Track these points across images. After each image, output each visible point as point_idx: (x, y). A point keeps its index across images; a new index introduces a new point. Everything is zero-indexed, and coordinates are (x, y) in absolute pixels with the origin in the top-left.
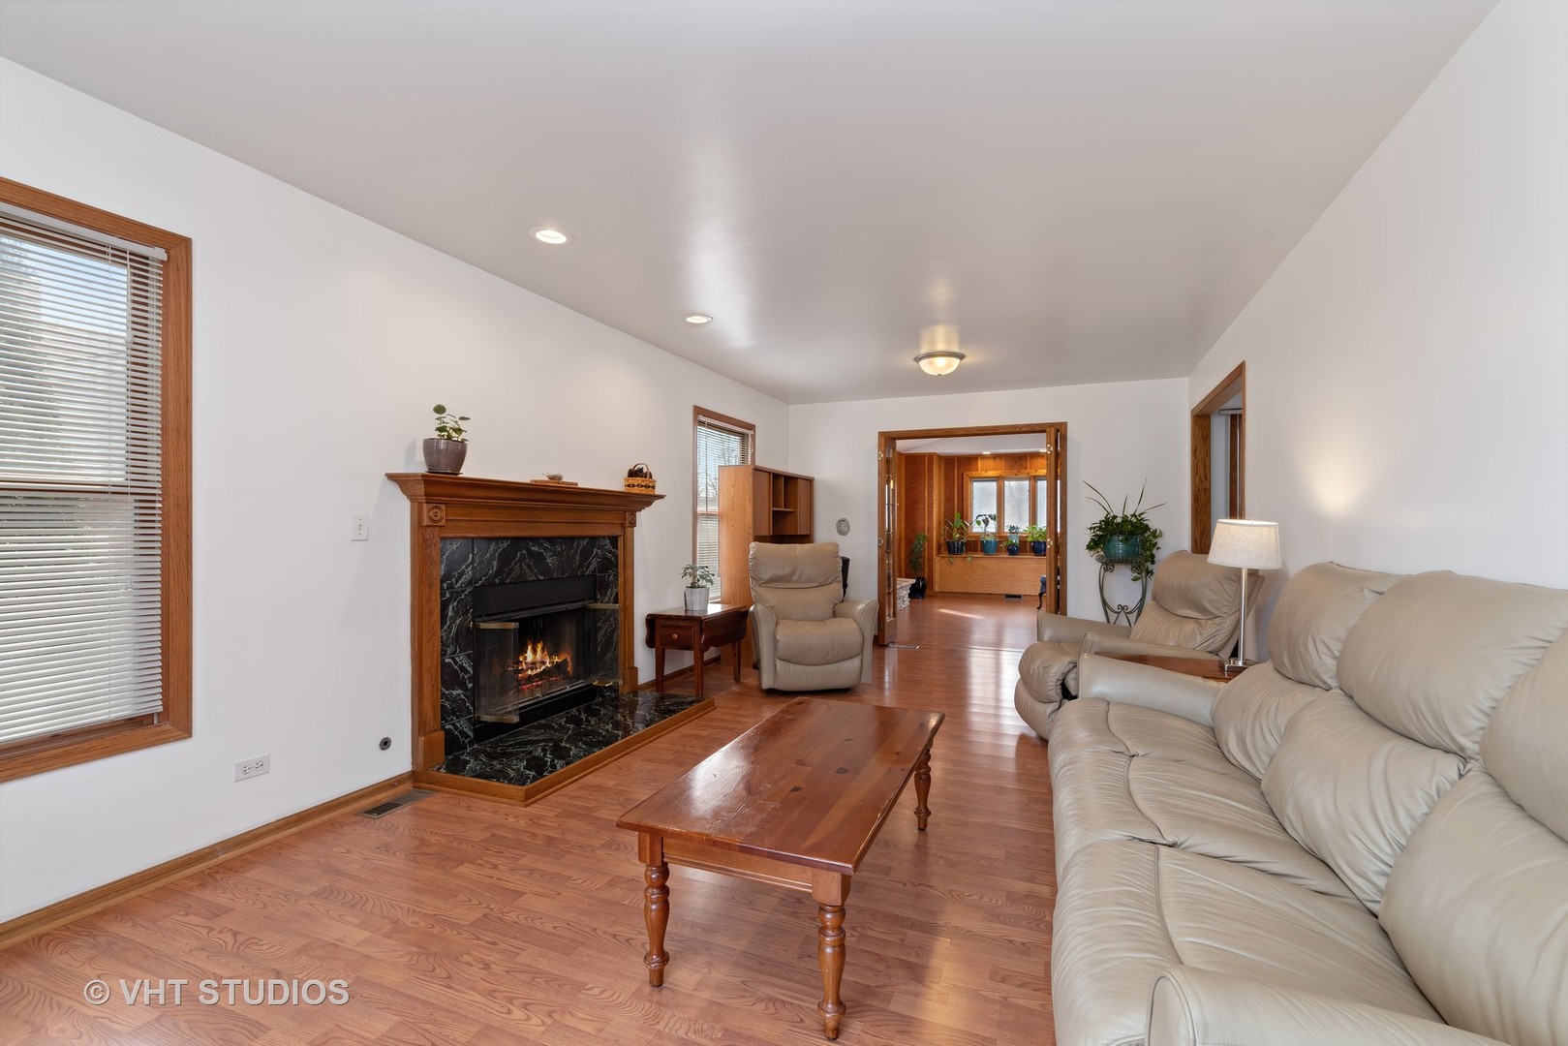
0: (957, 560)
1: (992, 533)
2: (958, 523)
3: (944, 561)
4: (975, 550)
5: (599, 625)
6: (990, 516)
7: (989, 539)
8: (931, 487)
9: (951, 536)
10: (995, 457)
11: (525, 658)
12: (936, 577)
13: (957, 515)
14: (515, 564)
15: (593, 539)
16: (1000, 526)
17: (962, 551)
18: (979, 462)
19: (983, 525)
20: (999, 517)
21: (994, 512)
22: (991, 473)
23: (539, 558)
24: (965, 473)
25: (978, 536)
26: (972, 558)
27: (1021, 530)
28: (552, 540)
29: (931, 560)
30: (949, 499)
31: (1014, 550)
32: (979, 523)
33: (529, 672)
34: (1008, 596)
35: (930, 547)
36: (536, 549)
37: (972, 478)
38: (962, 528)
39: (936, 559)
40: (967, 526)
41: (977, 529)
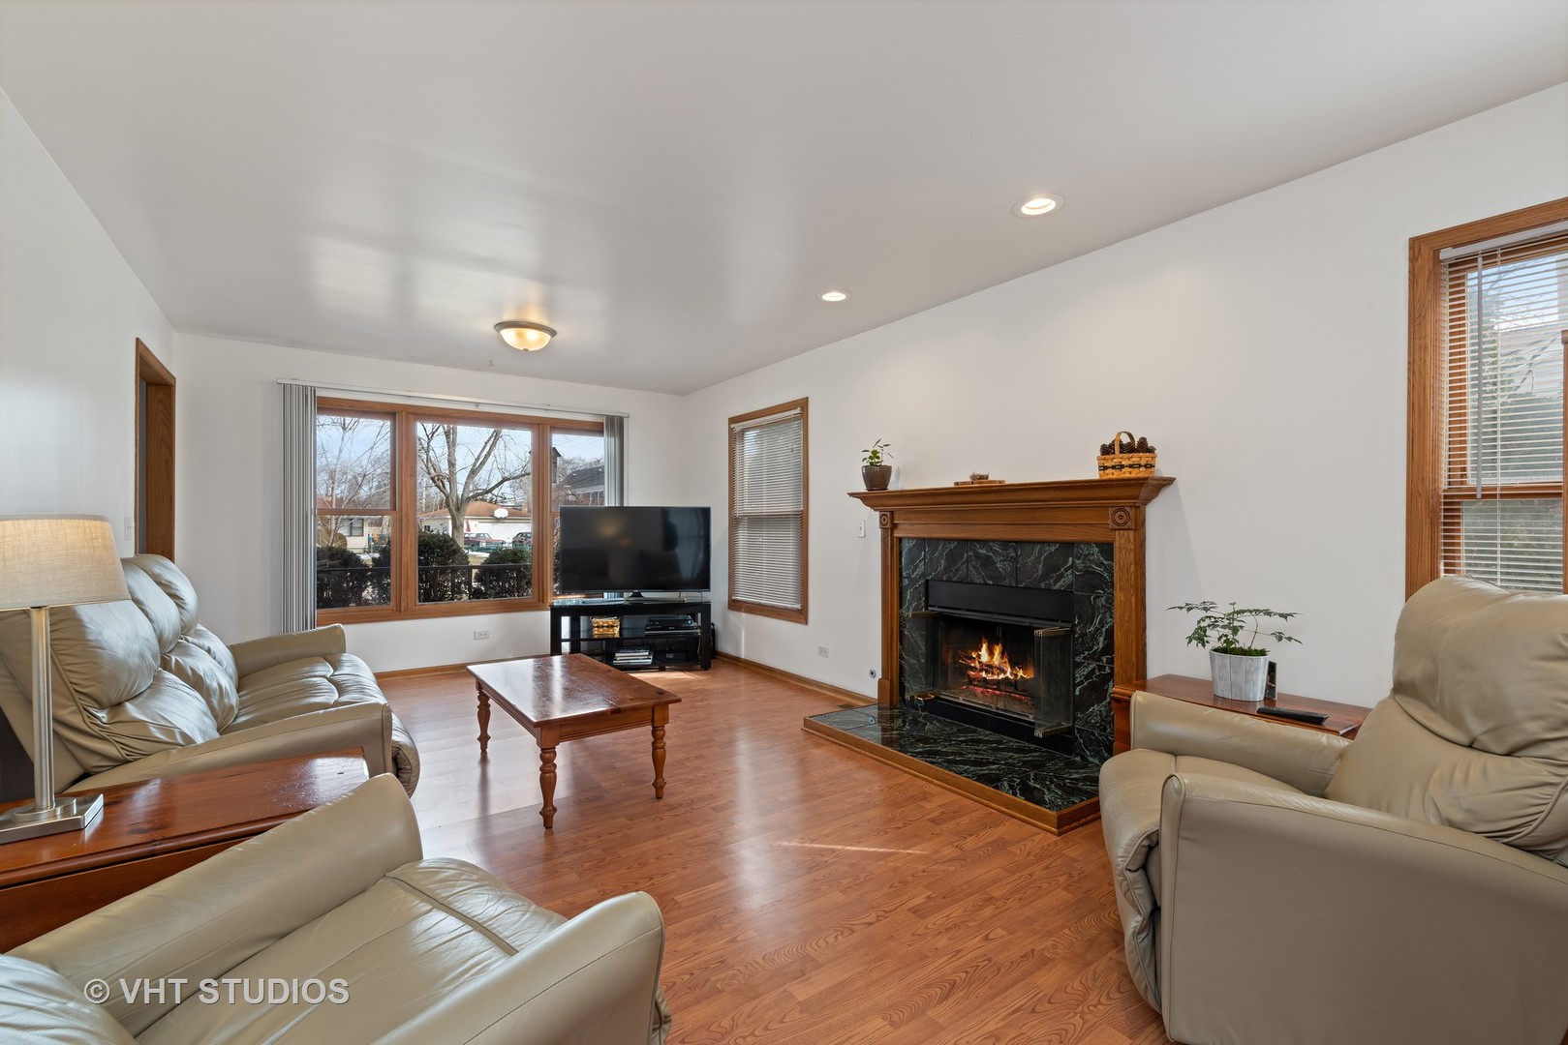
5: (1078, 659)
11: (979, 656)
14: (962, 564)
15: (1068, 547)
23: (987, 562)
28: (1005, 543)
33: (984, 674)
36: (984, 552)
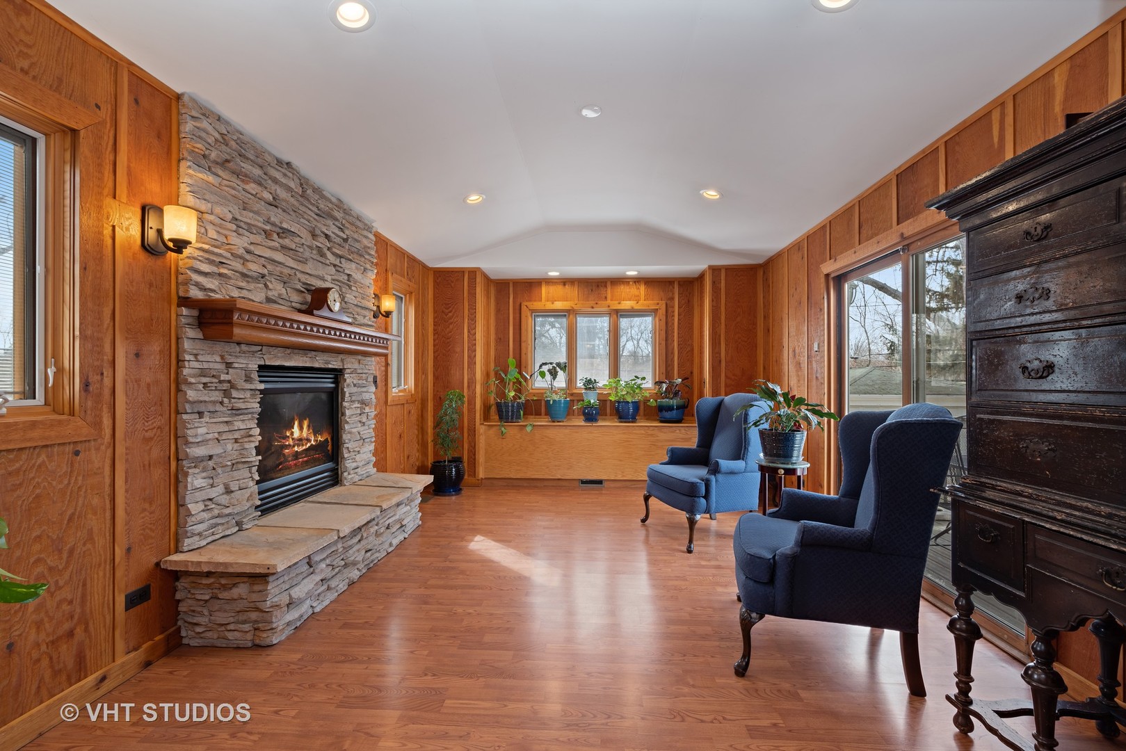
0: (511, 430)
1: (561, 389)
2: (513, 374)
3: (492, 432)
4: (538, 414)
6: (558, 364)
7: (556, 397)
8: (473, 319)
9: (503, 395)
10: (565, 281)
12: (481, 457)
13: (512, 361)
16: (571, 380)
17: (518, 417)
18: (544, 289)
19: (548, 377)
20: (569, 367)
21: (563, 359)
22: (559, 305)
24: (524, 304)
25: (541, 392)
26: (532, 424)
27: (600, 385)
29: (472, 431)
30: (501, 340)
31: (590, 415)
32: (542, 375)
34: (583, 482)
35: (472, 410)
37: (533, 311)
38: (520, 383)
39: (481, 429)
40: (526, 379)
41: (540, 383)
